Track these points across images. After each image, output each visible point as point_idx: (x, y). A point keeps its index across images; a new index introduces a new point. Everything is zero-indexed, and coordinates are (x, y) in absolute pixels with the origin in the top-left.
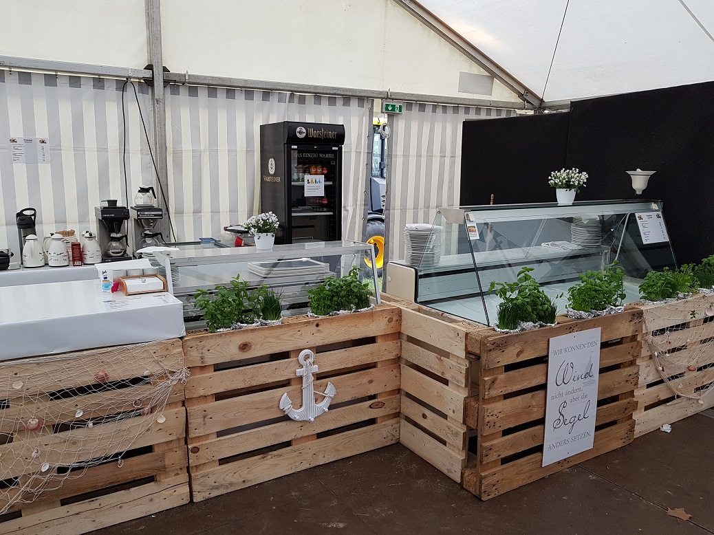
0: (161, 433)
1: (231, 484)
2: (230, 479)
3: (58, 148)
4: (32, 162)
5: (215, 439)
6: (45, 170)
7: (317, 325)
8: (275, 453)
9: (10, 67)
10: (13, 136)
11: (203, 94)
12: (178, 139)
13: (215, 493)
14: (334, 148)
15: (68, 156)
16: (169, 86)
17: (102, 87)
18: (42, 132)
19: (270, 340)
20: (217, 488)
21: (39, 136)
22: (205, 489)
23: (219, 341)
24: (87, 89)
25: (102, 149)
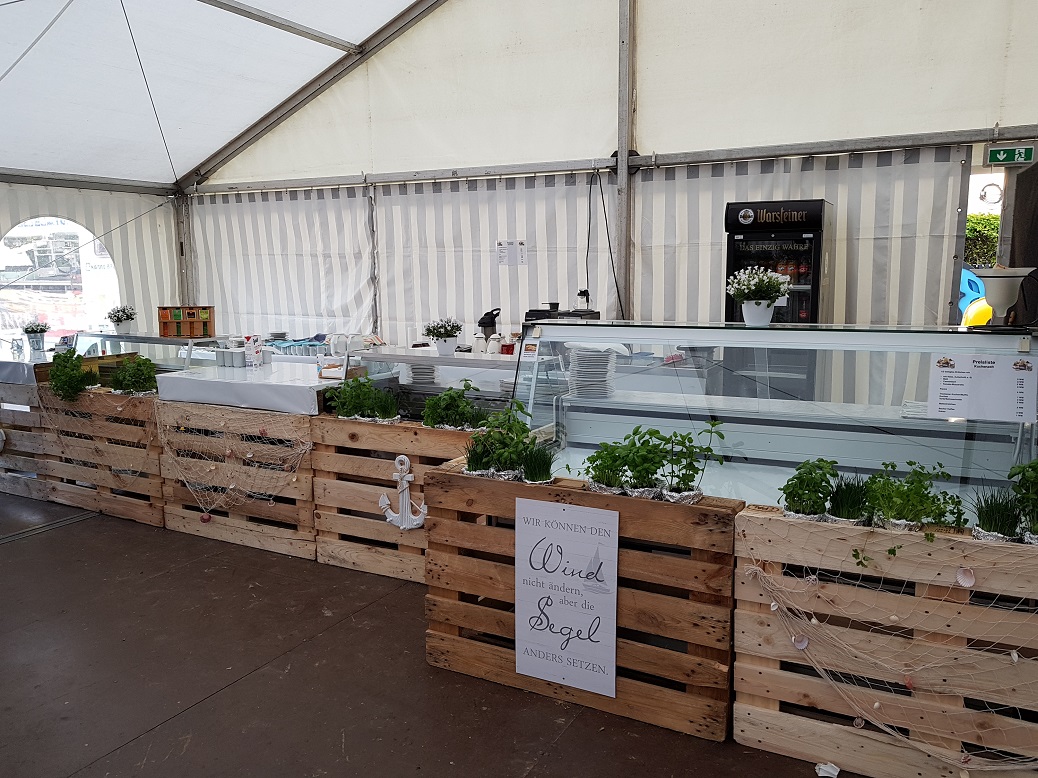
0: (296, 491)
1: (344, 561)
2: (342, 555)
3: (533, 249)
4: (513, 265)
5: (334, 513)
6: (523, 271)
7: (416, 434)
8: (380, 549)
9: (500, 175)
10: (499, 240)
11: (681, 175)
12: (647, 234)
13: (332, 562)
14: (805, 236)
15: (542, 256)
16: (640, 172)
17: (574, 183)
18: (521, 236)
19: (373, 436)
20: (334, 558)
21: (519, 239)
22: (325, 554)
23: (335, 425)
24: (560, 186)
25: (572, 249)
